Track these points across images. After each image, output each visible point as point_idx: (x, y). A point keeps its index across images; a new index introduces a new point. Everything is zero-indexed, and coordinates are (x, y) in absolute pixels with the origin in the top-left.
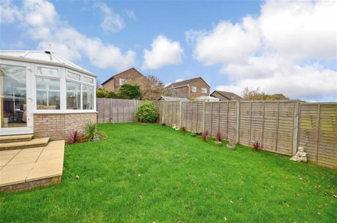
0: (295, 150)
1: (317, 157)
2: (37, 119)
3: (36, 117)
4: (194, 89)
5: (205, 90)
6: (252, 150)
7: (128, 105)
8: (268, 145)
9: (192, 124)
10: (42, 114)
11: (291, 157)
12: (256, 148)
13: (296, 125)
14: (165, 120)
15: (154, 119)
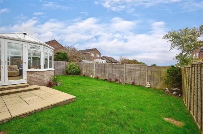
0: (146, 83)
1: (153, 85)
2: (29, 74)
3: (28, 73)
4: (93, 55)
5: (98, 56)
6: (131, 85)
7: (61, 65)
8: (137, 82)
9: (101, 75)
10: (32, 72)
11: (145, 86)
12: (133, 84)
13: (146, 74)
14: (84, 73)
15: (78, 73)
